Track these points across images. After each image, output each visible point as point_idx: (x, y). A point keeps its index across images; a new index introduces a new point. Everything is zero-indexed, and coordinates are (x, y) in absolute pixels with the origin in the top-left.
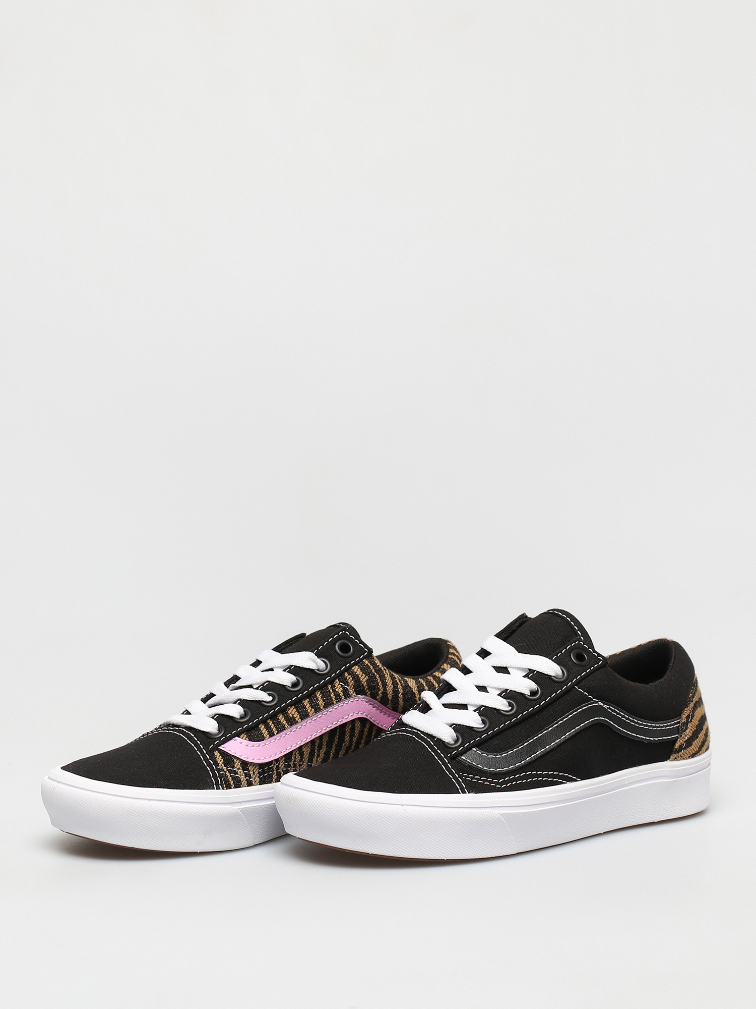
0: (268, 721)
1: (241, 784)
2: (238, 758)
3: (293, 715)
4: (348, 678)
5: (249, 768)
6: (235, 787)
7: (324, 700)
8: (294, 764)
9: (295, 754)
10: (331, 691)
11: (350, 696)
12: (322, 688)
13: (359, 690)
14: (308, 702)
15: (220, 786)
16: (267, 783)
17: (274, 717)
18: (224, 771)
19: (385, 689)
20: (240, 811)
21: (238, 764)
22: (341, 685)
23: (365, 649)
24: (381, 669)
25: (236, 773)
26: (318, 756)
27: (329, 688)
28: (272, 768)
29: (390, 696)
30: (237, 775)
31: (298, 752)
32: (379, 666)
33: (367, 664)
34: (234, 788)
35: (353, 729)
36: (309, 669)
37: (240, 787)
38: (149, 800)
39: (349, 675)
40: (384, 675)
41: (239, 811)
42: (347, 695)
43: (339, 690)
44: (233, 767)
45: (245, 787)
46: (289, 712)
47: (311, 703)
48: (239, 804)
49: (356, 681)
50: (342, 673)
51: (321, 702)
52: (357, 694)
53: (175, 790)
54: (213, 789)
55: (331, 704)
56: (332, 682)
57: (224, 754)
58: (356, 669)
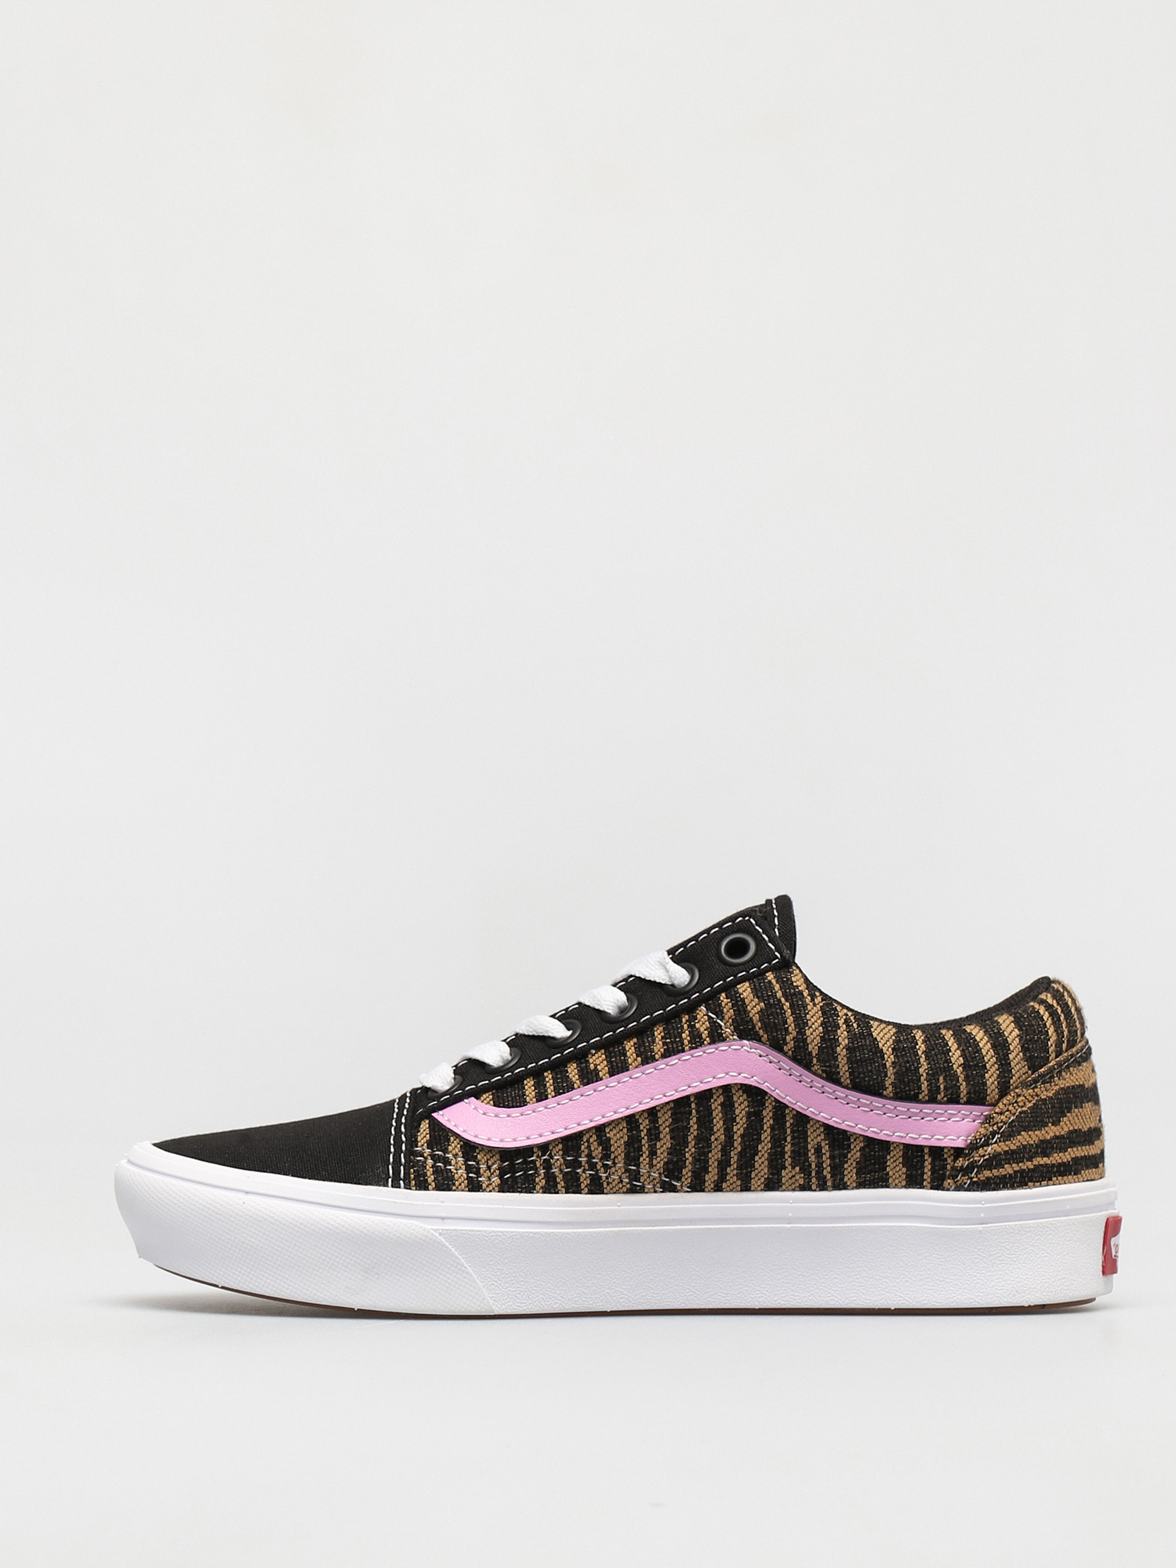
0: (546, 1074)
1: (454, 1184)
2: (457, 1136)
3: (596, 1065)
4: (723, 1004)
5: (479, 1156)
6: (438, 1188)
7: (665, 1044)
8: (589, 1162)
9: (588, 1141)
10: (685, 1026)
11: (724, 1040)
12: (669, 1020)
13: (745, 1031)
14: (635, 1044)
15: (401, 1182)
16: (521, 1192)
17: (558, 1067)
18: (423, 1156)
19: (801, 1032)
20: (440, 1234)
21: (454, 1147)
22: (710, 1017)
23: (777, 953)
24: (801, 993)
25: (447, 1162)
26: (653, 1153)
27: (684, 1020)
28: (534, 1162)
29: (813, 1047)
30: (449, 1167)
31: (595, 1137)
32: (797, 987)
33: (770, 982)
34: (433, 1189)
35: (728, 1107)
36: (655, 982)
37: (450, 1190)
38: (247, 1193)
39: (727, 998)
40: (805, 1006)
41: (437, 1235)
42: (716, 1036)
43: (702, 1026)
44: (445, 1151)
45: (463, 1190)
46: (591, 1060)
47: (638, 1047)
48: (440, 1220)
49: (739, 1010)
50: (715, 994)
51: (658, 1047)
52: (741, 1038)
53: (307, 1180)
54: (386, 1185)
55: (679, 1052)
56: (691, 1009)
57: (436, 1127)
58: (745, 990)
